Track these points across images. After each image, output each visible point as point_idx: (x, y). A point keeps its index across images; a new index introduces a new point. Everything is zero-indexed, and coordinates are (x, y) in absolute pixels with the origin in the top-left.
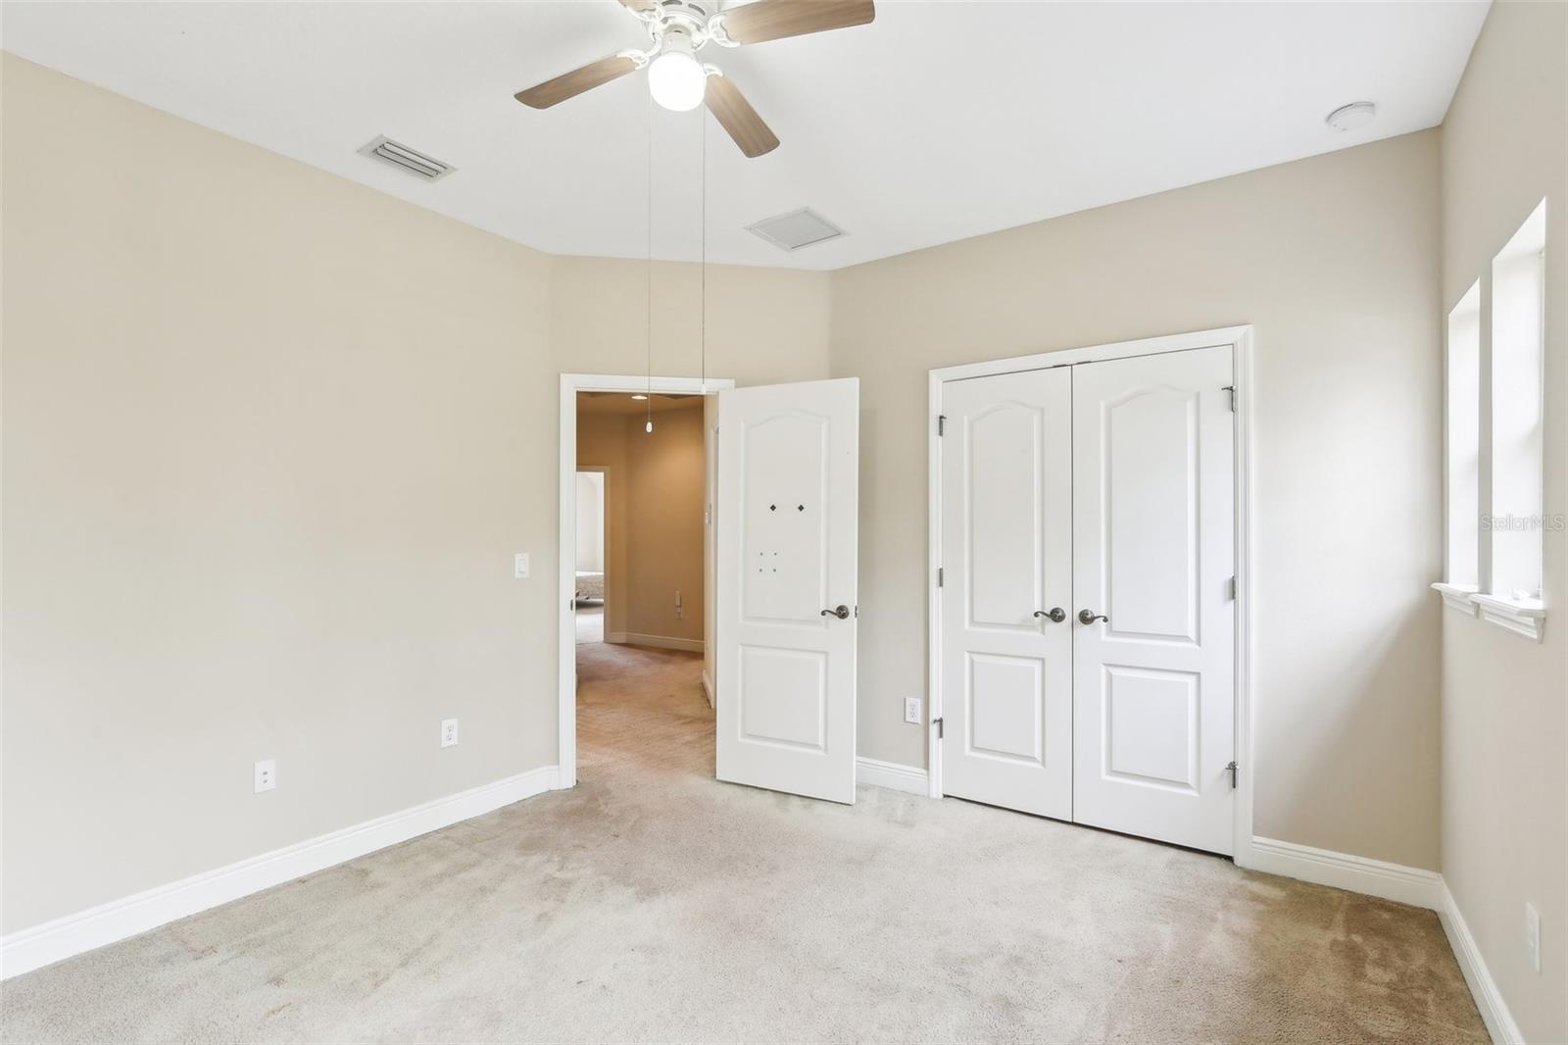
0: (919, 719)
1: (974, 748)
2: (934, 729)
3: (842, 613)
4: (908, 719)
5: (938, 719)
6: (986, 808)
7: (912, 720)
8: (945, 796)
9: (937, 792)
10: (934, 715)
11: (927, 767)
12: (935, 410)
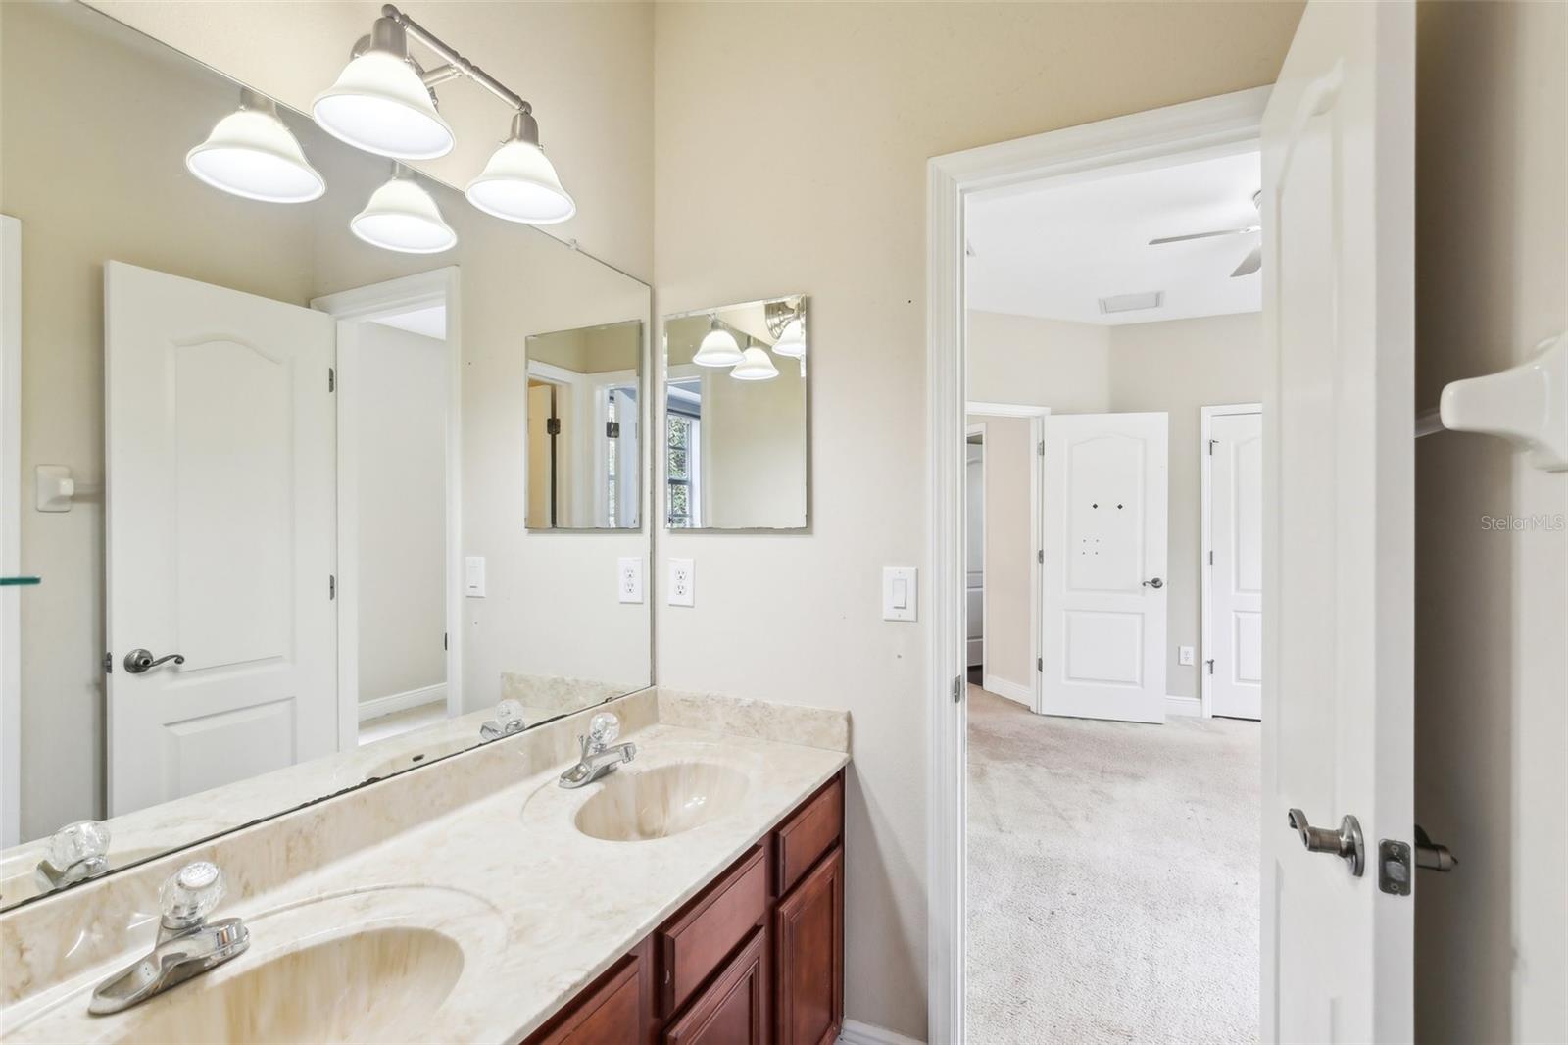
0: (1192, 660)
1: (1239, 679)
2: (1206, 668)
3: (1156, 583)
4: (1182, 662)
5: (1210, 660)
6: (1252, 722)
7: (1187, 663)
8: (1214, 716)
9: (1208, 714)
10: (1206, 657)
11: (1200, 695)
12: (1206, 438)
